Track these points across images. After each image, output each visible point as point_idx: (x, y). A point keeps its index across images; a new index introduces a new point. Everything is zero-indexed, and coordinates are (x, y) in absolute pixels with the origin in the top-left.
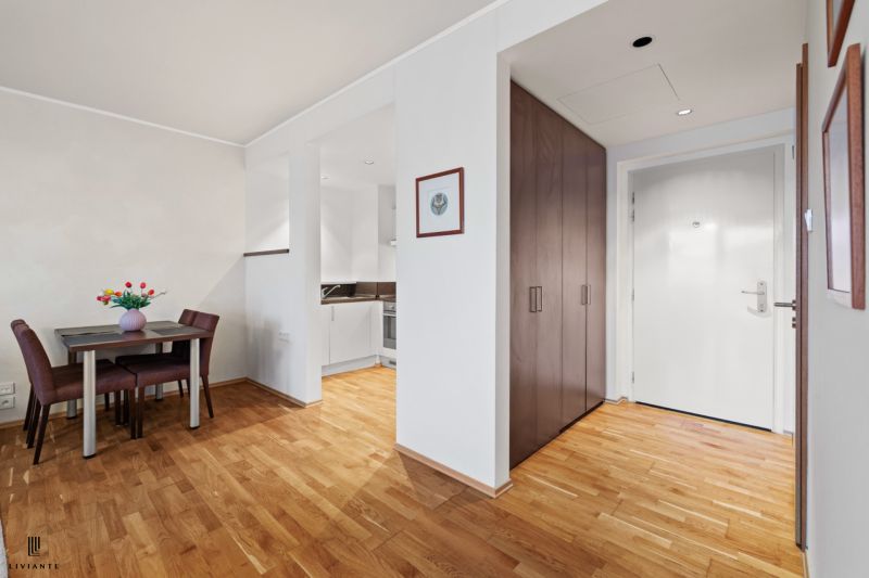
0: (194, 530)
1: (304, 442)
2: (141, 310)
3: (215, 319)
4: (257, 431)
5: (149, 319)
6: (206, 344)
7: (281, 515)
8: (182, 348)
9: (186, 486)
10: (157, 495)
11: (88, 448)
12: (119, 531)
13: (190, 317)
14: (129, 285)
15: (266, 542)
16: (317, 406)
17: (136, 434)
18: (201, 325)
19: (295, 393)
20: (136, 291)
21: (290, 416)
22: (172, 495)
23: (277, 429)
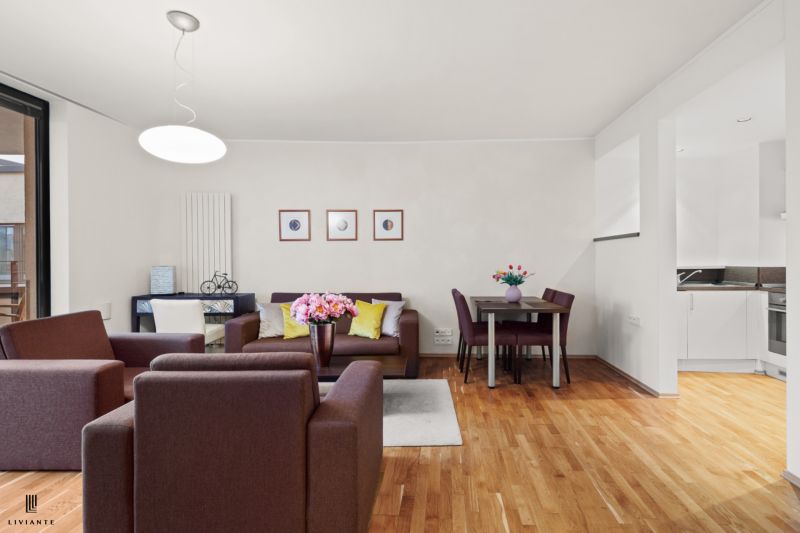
0: (563, 465)
1: (656, 430)
2: (519, 286)
3: (571, 298)
4: (608, 405)
5: (524, 295)
6: (564, 318)
7: (636, 486)
8: (546, 319)
9: (553, 430)
10: (534, 428)
11: (491, 381)
12: (514, 443)
13: (551, 295)
14: (511, 267)
15: (622, 500)
16: (673, 399)
17: (517, 381)
18: (559, 301)
19: (645, 380)
20: (516, 273)
21: (641, 401)
22: (545, 432)
23: (628, 408)
